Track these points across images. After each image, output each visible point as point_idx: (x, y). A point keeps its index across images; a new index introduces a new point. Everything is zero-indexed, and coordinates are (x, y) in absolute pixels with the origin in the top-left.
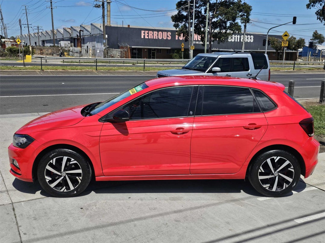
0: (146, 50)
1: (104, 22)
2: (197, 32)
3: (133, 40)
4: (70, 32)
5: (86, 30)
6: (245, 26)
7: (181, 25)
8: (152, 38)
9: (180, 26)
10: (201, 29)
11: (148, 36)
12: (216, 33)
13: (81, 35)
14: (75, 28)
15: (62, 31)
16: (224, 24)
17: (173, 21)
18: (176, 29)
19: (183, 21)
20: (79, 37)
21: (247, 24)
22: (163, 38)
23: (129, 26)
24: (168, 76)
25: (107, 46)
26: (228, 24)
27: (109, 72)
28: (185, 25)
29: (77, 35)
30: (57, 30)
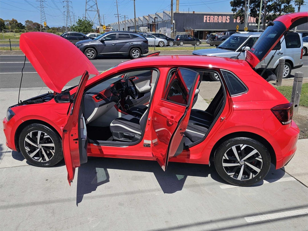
0: (206, 32)
1: (172, 9)
2: (253, 15)
3: (197, 24)
4: (148, 20)
5: (160, 17)
6: (299, 8)
7: (238, 9)
8: (213, 22)
9: (237, 11)
10: (256, 12)
11: (209, 20)
12: (270, 15)
13: (156, 21)
14: (151, 16)
15: (142, 18)
16: (278, 7)
17: (231, 6)
18: (234, 13)
19: (240, 5)
20: (154, 23)
21: (301, 6)
22: (222, 21)
23: (194, 12)
24: (200, 55)
25: (175, 30)
26: (282, 7)
27: (164, 52)
28: (242, 9)
29: (153, 21)
30: (138, 18)
